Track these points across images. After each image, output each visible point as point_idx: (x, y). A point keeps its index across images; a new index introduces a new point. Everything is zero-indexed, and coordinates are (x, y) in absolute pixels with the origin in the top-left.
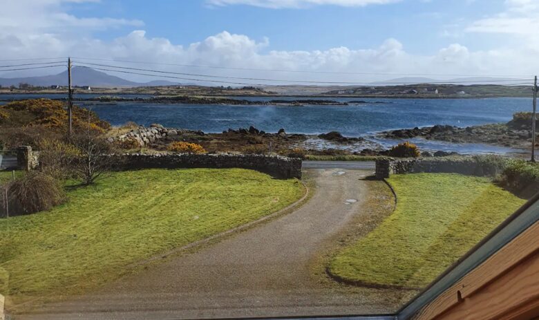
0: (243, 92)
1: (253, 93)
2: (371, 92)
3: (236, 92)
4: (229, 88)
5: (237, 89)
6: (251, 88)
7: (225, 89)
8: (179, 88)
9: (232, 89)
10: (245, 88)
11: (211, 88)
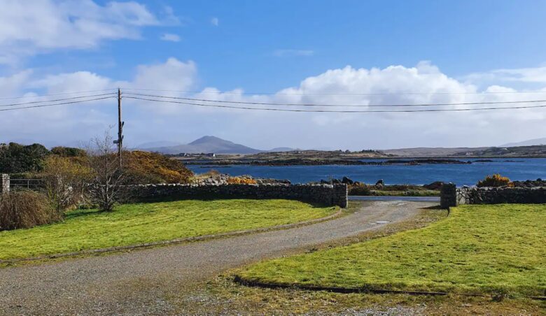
0: (362, 155)
1: (371, 155)
2: (503, 153)
3: (354, 155)
4: (347, 152)
5: (356, 153)
6: (371, 151)
7: (343, 153)
8: (297, 153)
9: (350, 153)
10: (363, 151)
11: (329, 152)
